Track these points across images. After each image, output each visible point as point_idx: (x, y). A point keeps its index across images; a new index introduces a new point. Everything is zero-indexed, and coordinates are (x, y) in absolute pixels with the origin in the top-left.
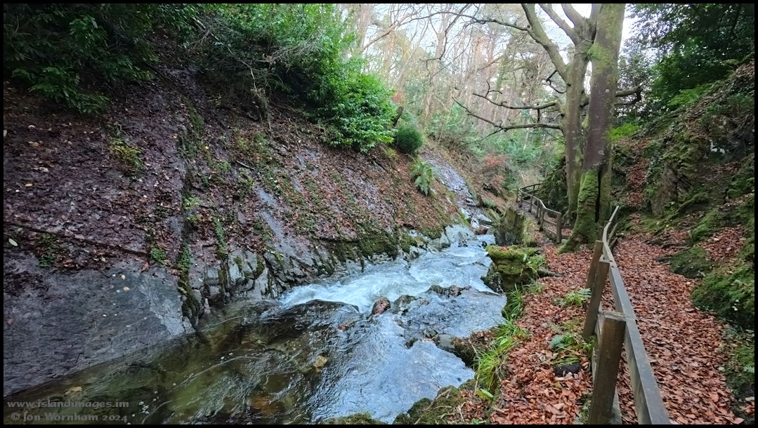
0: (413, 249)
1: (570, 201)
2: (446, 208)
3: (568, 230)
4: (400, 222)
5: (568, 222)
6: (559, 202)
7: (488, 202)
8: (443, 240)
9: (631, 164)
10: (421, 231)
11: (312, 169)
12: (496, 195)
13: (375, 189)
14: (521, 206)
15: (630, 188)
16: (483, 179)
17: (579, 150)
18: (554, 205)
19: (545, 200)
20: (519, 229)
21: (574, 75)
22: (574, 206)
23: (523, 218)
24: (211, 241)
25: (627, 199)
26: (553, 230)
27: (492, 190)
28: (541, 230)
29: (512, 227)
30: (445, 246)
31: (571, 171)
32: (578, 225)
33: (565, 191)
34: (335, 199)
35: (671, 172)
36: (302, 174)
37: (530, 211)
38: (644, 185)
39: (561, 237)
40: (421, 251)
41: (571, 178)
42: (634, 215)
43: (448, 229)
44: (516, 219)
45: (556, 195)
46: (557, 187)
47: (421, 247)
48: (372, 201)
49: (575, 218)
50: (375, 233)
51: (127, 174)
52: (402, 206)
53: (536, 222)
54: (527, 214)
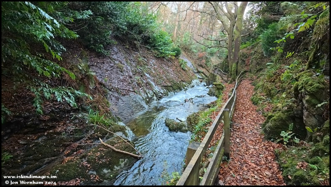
0: (185, 88)
1: (230, 70)
2: (191, 74)
3: (230, 78)
4: (180, 80)
5: (230, 76)
6: (227, 70)
7: (200, 71)
8: (192, 85)
9: (247, 58)
10: (186, 82)
11: (155, 66)
12: (203, 68)
13: (172, 70)
14: (214, 72)
15: (246, 65)
16: (198, 62)
17: (232, 54)
18: (225, 71)
19: (222, 69)
20: (214, 79)
21: (230, 31)
22: (231, 71)
23: (216, 76)
24: (142, 88)
25: (245, 69)
26: (226, 79)
27: (201, 66)
28: (222, 79)
29: (212, 79)
30: (193, 86)
31: (230, 61)
32: (233, 76)
33: (228, 66)
34: (163, 74)
35: (255, 61)
36: (153, 67)
37: (218, 73)
38: (250, 65)
39: (228, 80)
40: (187, 88)
41: (230, 62)
42: (247, 73)
43: (193, 81)
44: (213, 76)
45: (226, 68)
46: (226, 65)
47: (187, 87)
48: (172, 74)
49: (231, 75)
50: (175, 83)
51: (122, 72)
52: (179, 75)
53: (220, 77)
54: (217, 74)
